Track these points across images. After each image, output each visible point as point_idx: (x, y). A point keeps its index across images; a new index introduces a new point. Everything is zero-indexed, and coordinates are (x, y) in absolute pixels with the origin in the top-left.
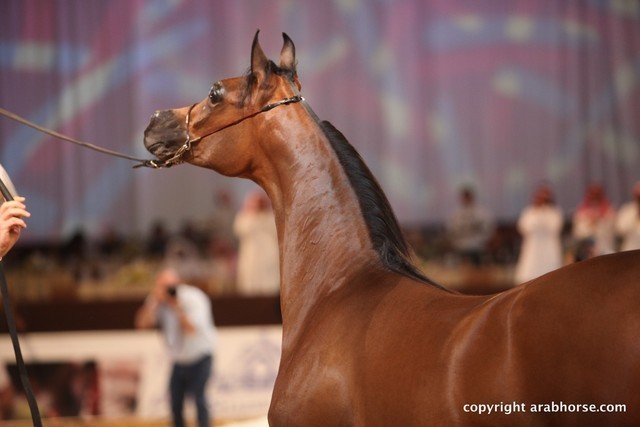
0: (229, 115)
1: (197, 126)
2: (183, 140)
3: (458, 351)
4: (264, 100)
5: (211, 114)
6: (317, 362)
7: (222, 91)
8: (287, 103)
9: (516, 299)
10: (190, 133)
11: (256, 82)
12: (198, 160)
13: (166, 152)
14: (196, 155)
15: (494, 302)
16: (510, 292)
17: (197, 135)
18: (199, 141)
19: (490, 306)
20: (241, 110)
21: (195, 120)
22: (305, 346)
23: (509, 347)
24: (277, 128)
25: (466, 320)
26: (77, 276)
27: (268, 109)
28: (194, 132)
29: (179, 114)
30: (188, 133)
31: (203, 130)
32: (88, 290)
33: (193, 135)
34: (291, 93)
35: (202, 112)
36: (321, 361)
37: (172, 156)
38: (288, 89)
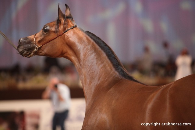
0: (52, 36)
1: (39, 42)
2: (34, 47)
3: (150, 106)
4: (65, 29)
5: (45, 37)
6: (99, 112)
7: (48, 28)
8: (73, 28)
9: (171, 87)
10: (37, 44)
11: (61, 23)
12: (41, 54)
13: (28, 52)
14: (40, 52)
15: (163, 88)
16: (169, 84)
17: (40, 45)
18: (41, 47)
19: (161, 90)
20: (56, 34)
21: (38, 40)
22: (94, 107)
23: (168, 104)
24: (70, 37)
25: (153, 95)
26: (17, 80)
27: (66, 31)
28: (38, 44)
29: (30, 38)
30: (36, 45)
31: (42, 43)
32: (21, 85)
33: (38, 45)
34: (73, 25)
35: (41, 36)
36: (100, 112)
37: (30, 54)
38: (72, 23)
